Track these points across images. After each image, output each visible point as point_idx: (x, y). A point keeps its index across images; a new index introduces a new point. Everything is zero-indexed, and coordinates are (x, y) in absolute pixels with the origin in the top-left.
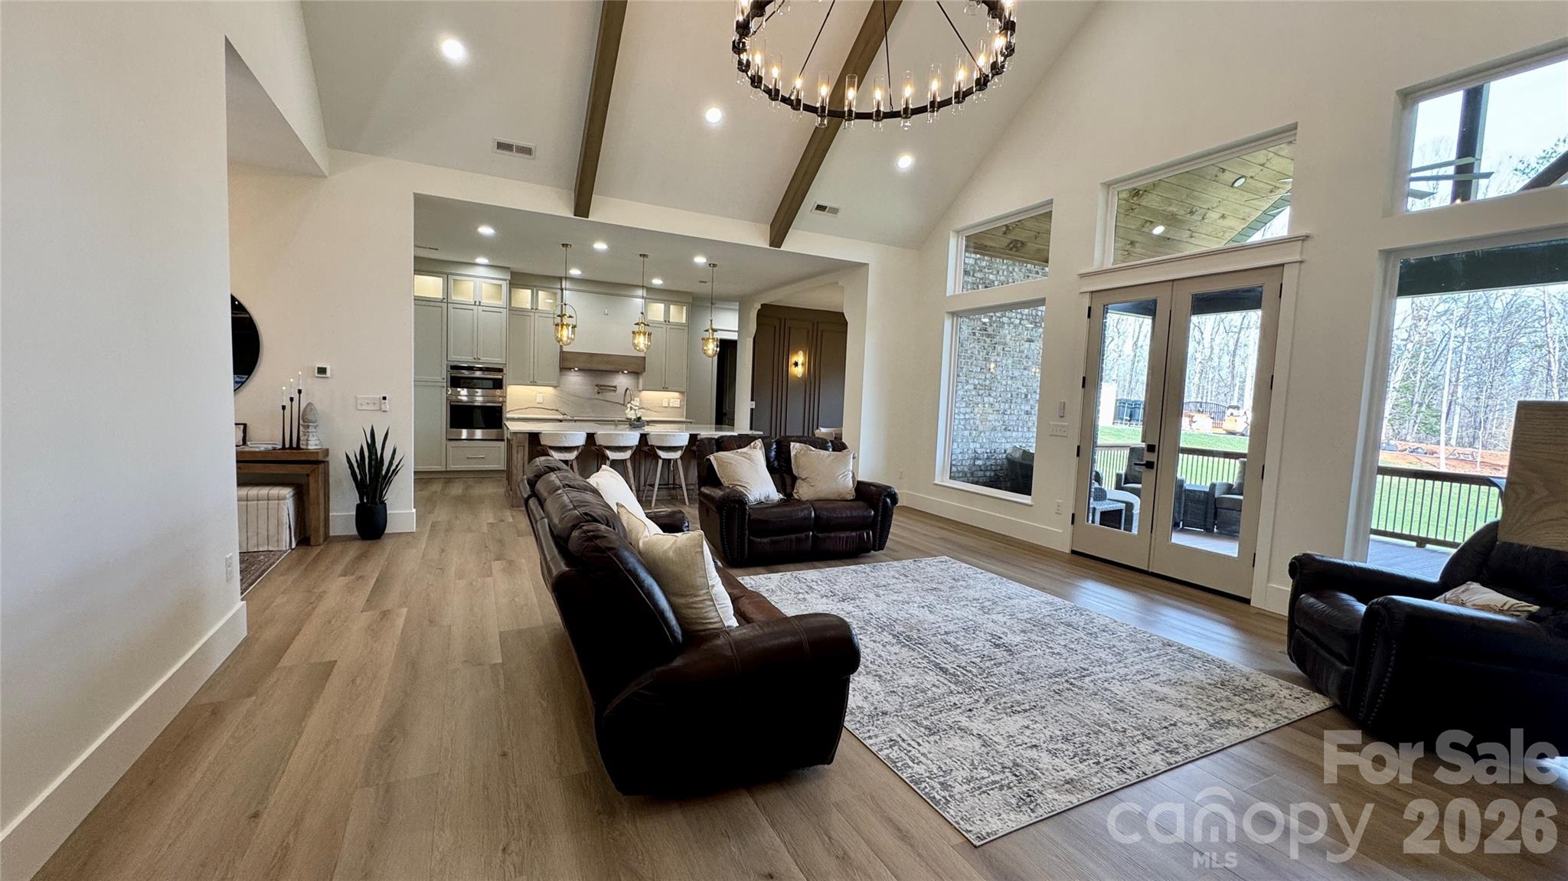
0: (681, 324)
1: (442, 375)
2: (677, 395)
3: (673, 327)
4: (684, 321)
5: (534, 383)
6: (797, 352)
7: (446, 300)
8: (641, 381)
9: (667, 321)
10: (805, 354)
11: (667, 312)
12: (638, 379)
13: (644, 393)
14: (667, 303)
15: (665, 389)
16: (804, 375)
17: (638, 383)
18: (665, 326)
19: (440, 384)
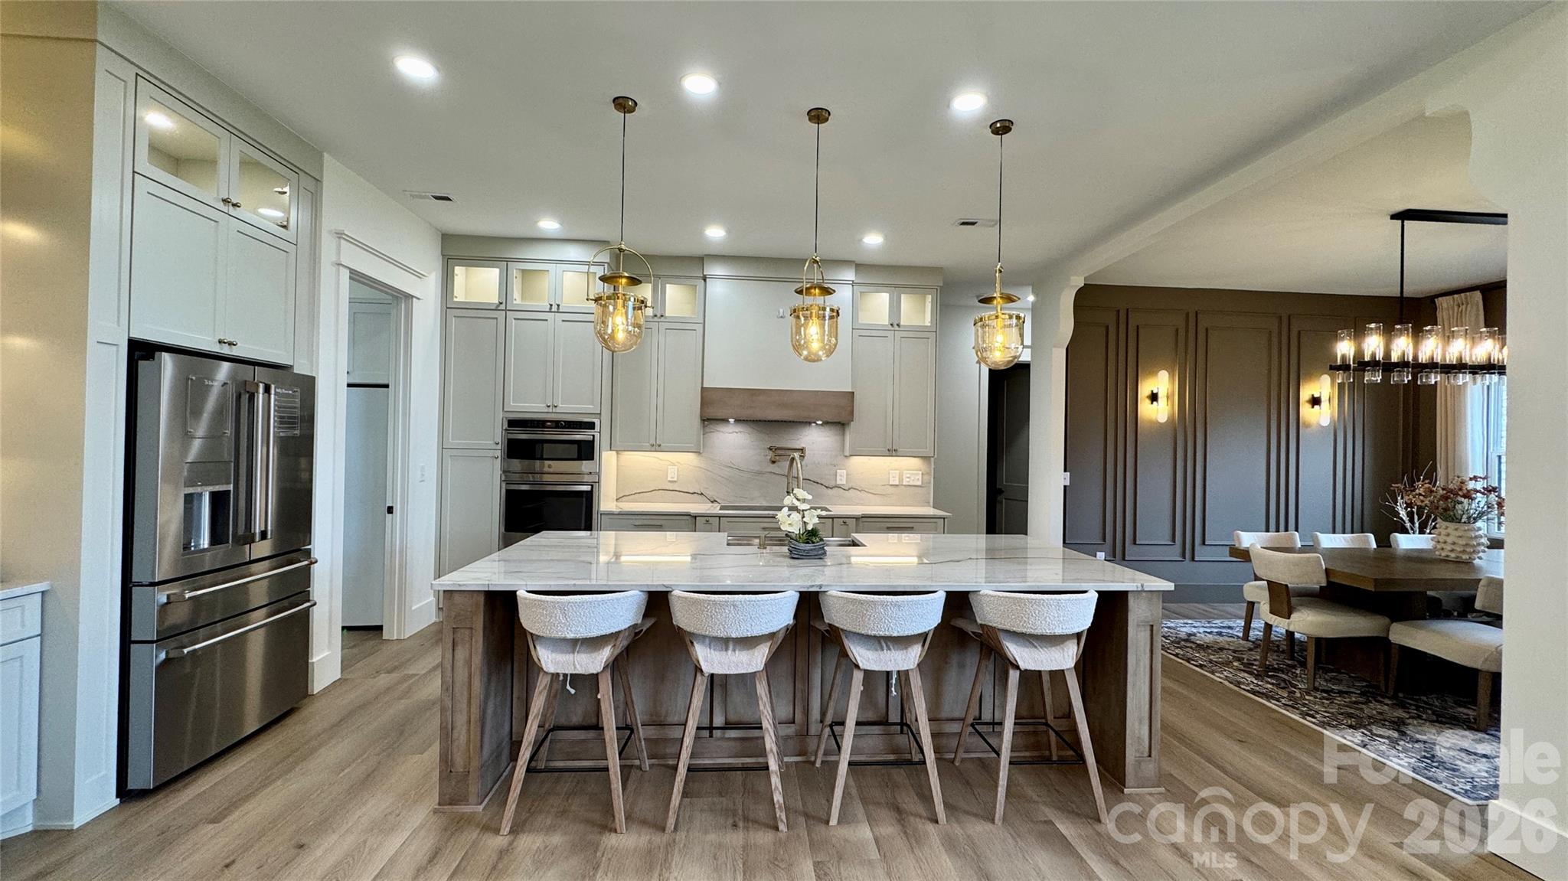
0: (922, 330)
1: (493, 437)
2: (915, 462)
3: (905, 334)
4: (928, 323)
5: (656, 447)
6: (1153, 373)
7: (503, 306)
8: (848, 437)
9: (895, 325)
10: (1172, 377)
11: (895, 308)
12: (843, 434)
13: (855, 460)
14: (896, 289)
15: (892, 452)
16: (1171, 419)
17: (843, 440)
18: (890, 334)
19: (491, 453)
